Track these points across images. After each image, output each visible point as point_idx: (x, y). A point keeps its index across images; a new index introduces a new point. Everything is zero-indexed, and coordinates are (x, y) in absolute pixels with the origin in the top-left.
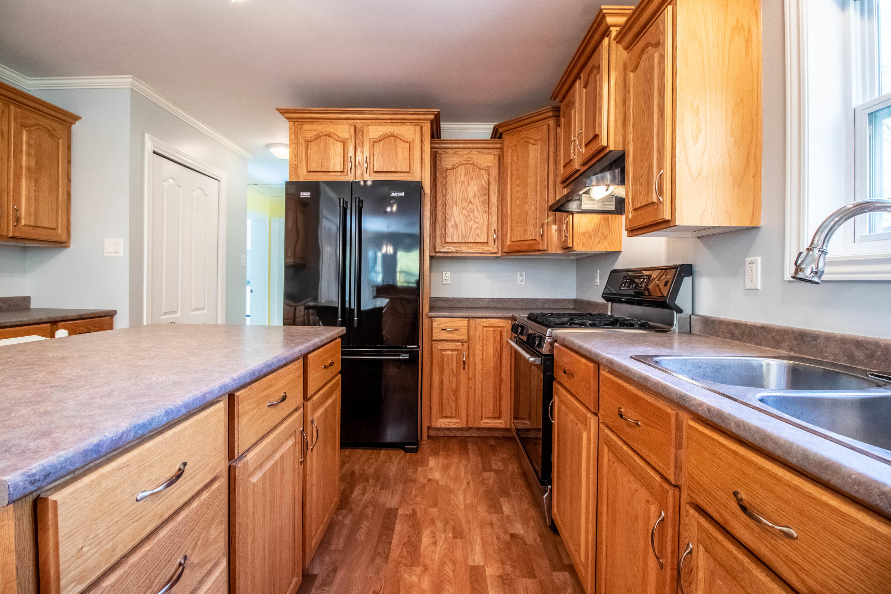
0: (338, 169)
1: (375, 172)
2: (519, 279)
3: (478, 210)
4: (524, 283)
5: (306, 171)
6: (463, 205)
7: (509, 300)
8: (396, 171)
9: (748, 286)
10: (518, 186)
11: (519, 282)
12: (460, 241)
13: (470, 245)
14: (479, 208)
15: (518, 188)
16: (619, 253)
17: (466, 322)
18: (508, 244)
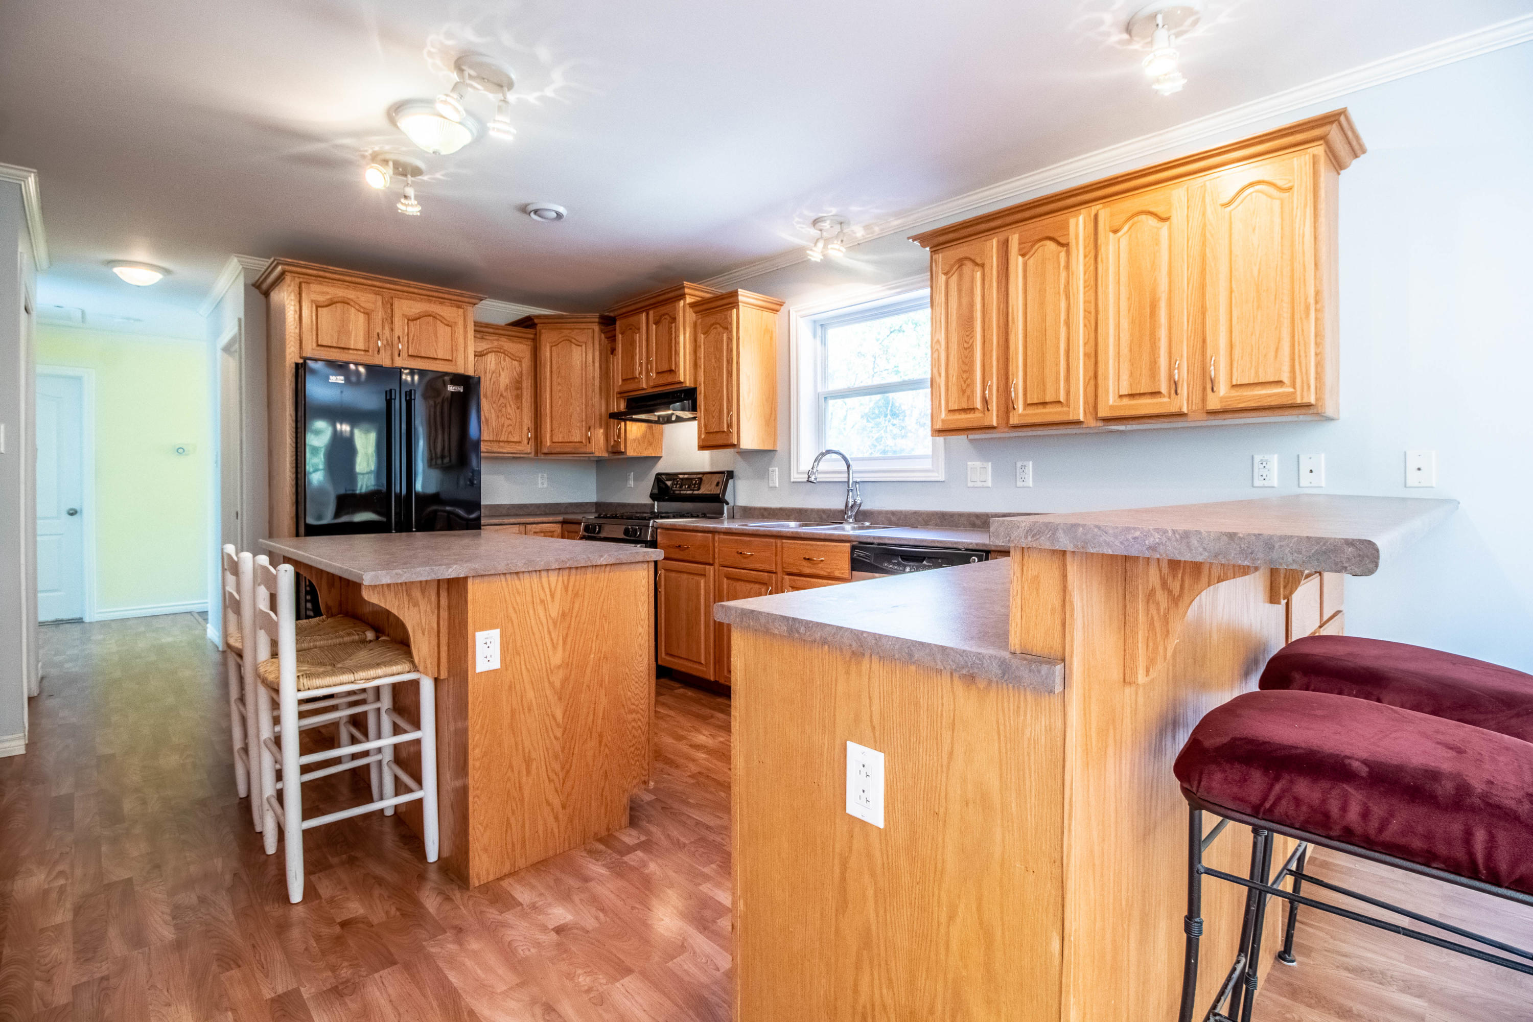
0: (361, 346)
1: (409, 356)
2: (539, 482)
3: (510, 406)
4: (545, 486)
5: (314, 345)
6: (494, 398)
7: (531, 505)
8: (436, 357)
9: (771, 485)
10: (559, 384)
11: (540, 486)
12: (491, 439)
13: (501, 444)
14: (511, 403)
15: (559, 387)
16: (660, 457)
17: (517, 529)
18: (548, 444)
